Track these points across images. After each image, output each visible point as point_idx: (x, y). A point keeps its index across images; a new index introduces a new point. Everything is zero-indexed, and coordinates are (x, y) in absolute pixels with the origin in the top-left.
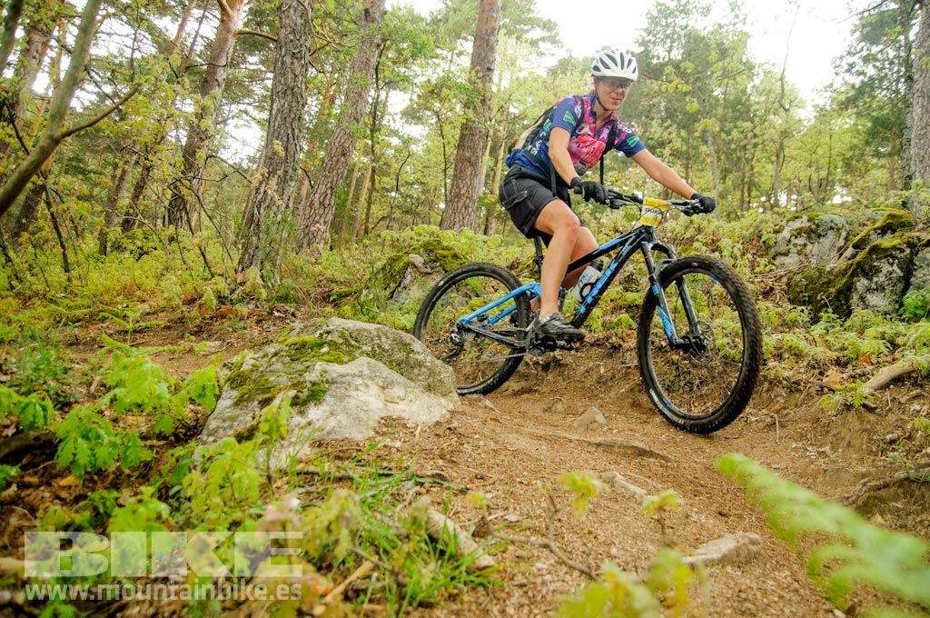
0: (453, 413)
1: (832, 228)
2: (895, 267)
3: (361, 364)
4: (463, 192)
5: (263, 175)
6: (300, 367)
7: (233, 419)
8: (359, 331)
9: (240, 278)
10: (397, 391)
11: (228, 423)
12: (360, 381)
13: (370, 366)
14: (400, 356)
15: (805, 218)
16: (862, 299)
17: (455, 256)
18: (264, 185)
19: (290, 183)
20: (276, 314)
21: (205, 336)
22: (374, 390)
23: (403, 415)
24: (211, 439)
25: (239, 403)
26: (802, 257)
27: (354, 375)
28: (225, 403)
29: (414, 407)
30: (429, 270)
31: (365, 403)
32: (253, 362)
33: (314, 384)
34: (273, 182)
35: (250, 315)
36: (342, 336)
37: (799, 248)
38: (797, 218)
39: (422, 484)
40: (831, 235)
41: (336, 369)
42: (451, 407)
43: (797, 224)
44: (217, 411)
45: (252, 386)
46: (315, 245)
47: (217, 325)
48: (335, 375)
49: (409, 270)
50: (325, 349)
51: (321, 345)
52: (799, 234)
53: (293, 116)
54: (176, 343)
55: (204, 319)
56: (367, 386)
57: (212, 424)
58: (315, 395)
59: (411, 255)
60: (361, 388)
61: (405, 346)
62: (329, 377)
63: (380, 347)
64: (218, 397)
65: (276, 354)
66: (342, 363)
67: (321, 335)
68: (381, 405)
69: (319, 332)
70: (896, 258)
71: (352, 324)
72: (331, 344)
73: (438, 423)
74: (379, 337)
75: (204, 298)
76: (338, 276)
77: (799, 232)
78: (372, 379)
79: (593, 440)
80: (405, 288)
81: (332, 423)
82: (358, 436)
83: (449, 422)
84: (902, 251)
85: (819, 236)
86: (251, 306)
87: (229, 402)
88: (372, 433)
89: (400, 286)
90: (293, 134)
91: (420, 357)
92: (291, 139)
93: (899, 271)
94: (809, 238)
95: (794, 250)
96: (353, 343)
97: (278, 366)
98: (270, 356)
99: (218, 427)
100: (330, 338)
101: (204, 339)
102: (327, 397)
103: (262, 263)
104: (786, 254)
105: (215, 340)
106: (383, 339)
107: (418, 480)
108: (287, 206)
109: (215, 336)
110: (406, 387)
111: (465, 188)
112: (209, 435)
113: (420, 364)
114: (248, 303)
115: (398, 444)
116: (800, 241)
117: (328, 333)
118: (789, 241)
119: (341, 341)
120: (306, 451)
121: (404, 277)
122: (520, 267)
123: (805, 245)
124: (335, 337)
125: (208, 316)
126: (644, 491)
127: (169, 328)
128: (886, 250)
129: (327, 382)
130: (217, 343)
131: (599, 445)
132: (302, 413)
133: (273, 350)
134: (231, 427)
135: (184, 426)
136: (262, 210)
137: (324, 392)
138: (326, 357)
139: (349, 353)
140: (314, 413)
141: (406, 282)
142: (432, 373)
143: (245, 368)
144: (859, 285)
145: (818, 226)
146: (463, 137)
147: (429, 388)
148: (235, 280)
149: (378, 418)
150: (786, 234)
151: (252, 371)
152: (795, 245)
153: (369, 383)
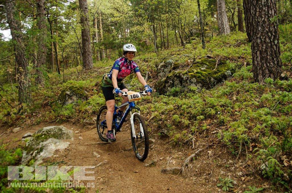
0: (69, 145)
1: (169, 64)
2: (171, 81)
3: (50, 140)
4: (87, 50)
5: (19, 75)
6: (38, 142)
7: (27, 158)
8: (50, 129)
9: (20, 106)
10: (58, 144)
11: (26, 159)
12: (50, 144)
13: (52, 140)
14: (60, 133)
15: (164, 62)
16: (167, 88)
17: (78, 89)
18: (20, 77)
19: (28, 75)
20: (34, 114)
21: (15, 126)
22: (53, 145)
23: (60, 148)
24: (23, 163)
25: (27, 154)
26: (164, 73)
27: (48, 143)
28: (24, 155)
29: (61, 146)
30: (72, 95)
31: (51, 148)
32: (28, 143)
33: (40, 148)
34: (23, 76)
35: (26, 117)
36: (47, 132)
37: (163, 70)
38: (162, 62)
39: (59, 164)
40: (170, 66)
41: (45, 143)
42: (69, 143)
43: (162, 64)
44: (23, 157)
45: (29, 149)
46: (42, 82)
47: (17, 122)
48: (44, 145)
49: (67, 95)
50: (43, 136)
51: (42, 136)
52: (162, 67)
53: (23, 55)
54: (7, 131)
55: (13, 121)
56: (51, 144)
57: (23, 160)
58: (41, 150)
59: (66, 92)
60: (50, 146)
61: (61, 130)
62: (43, 146)
63: (55, 131)
64: (23, 153)
65: (33, 140)
66: (46, 139)
67: (42, 133)
68: (55, 147)
69: (41, 132)
70: (171, 79)
71: (48, 128)
72: (45, 134)
73: (66, 149)
74: (55, 129)
75: (12, 116)
76: (50, 94)
77: (162, 66)
78: (52, 143)
79: (97, 143)
80: (67, 100)
81: (45, 155)
82: (50, 156)
83: (68, 148)
84: (172, 77)
85: (167, 67)
86: (26, 113)
87: (25, 154)
88: (53, 155)
89: (65, 100)
90: (25, 60)
91: (64, 132)
92: (24, 62)
93: (172, 82)
94: (164, 68)
95: (161, 71)
96: (50, 133)
97: (34, 143)
98: (32, 141)
99: (24, 160)
100: (44, 133)
101: (15, 127)
102: (44, 150)
103: (26, 99)
104: (160, 73)
105: (18, 127)
106: (56, 129)
107: (59, 163)
108: (29, 82)
109: (18, 126)
110: (59, 142)
111: (87, 49)
112: (23, 162)
113: (64, 133)
114: (25, 112)
115: (58, 156)
116: (163, 69)
117: (43, 132)
118: (160, 69)
119: (46, 133)
120: (41, 161)
121: (66, 98)
122: (99, 85)
123: (164, 70)
124: (45, 133)
125: (14, 120)
126: (98, 154)
127: (3, 126)
128: (169, 77)
129: (43, 147)
130: (19, 128)
131: (98, 144)
132: (39, 154)
133: (32, 139)
134: (27, 160)
135: (17, 161)
136: (22, 85)
137: (43, 149)
138: (44, 138)
139: (49, 135)
140: (42, 154)
141: (67, 99)
142: (67, 134)
143: (27, 145)
144: (167, 85)
145: (166, 64)
146: (82, 32)
147: (67, 138)
148: (19, 107)
149: (54, 151)
150: (159, 67)
151: (28, 146)
152: (162, 70)
153: (52, 144)
